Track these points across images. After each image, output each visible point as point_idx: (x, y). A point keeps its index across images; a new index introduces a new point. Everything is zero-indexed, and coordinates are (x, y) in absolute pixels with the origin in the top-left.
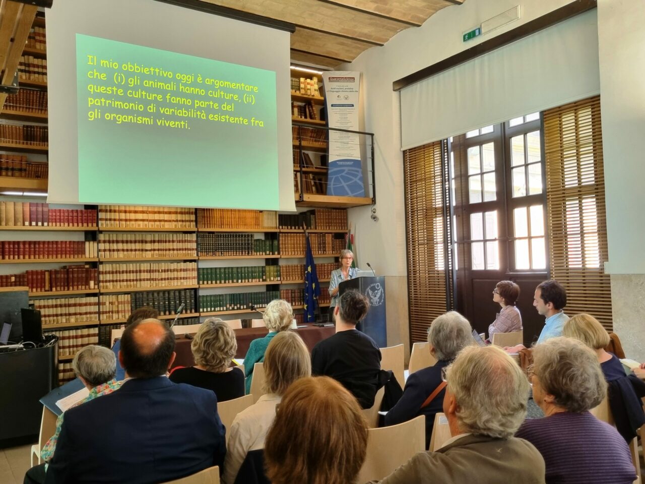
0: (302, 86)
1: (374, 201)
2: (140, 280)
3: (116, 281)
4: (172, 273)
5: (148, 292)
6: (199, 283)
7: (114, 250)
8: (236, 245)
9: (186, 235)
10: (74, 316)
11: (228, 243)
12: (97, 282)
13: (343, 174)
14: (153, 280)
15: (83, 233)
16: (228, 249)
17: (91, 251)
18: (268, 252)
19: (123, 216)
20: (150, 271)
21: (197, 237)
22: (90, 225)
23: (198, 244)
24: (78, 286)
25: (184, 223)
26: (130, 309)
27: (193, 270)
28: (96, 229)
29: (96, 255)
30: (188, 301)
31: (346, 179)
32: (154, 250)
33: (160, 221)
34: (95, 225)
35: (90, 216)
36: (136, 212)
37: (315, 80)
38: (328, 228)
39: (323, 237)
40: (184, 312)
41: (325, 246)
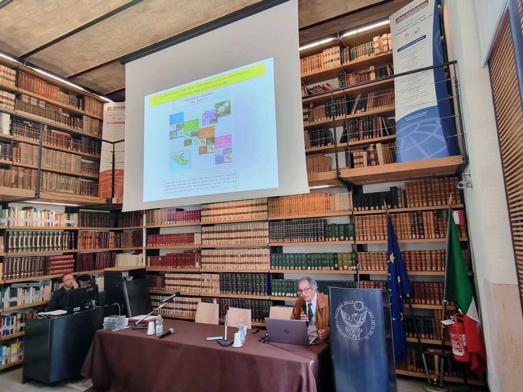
0: (376, 46)
1: (464, 159)
2: (226, 263)
3: (211, 263)
4: (249, 258)
5: (232, 274)
6: (271, 268)
8: (305, 231)
9: (259, 224)
10: (188, 288)
11: (297, 230)
13: (415, 131)
14: (234, 263)
16: (297, 236)
17: (198, 240)
18: (342, 238)
20: (232, 256)
21: (269, 225)
22: (196, 221)
23: (269, 232)
24: (190, 265)
25: (258, 214)
26: (219, 286)
27: (266, 255)
29: (200, 243)
32: (237, 238)
33: (240, 213)
34: (199, 220)
35: (197, 215)
36: (224, 208)
38: (425, 204)
39: (418, 216)
40: (258, 293)
41: (423, 228)
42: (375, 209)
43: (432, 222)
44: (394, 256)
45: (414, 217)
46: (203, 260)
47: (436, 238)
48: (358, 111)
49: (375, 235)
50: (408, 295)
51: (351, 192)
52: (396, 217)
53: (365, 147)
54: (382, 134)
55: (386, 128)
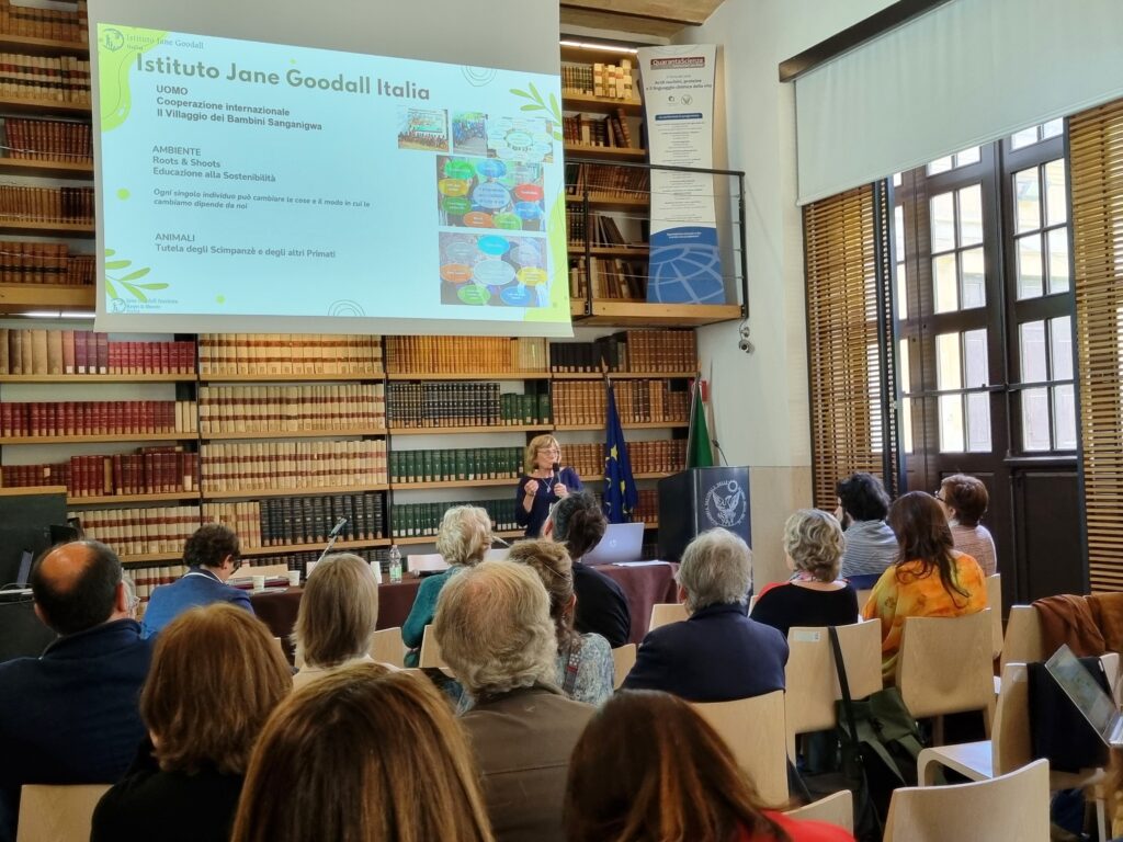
0: (598, 80)
1: (745, 312)
2: (278, 475)
3: (233, 476)
4: (339, 461)
5: (293, 499)
6: (390, 481)
7: (227, 418)
8: (464, 405)
9: (365, 386)
10: (156, 542)
11: (448, 403)
12: (199, 478)
13: (680, 258)
14: (301, 474)
15: (174, 386)
16: (449, 414)
17: (186, 421)
18: (529, 420)
19: (244, 352)
20: (296, 458)
21: (386, 390)
22: (183, 370)
23: (388, 405)
24: (162, 485)
25: (361, 364)
26: (258, 529)
27: (378, 454)
28: (194, 378)
29: (195, 427)
30: (369, 516)
31: (686, 269)
32: (304, 417)
33: (314, 360)
34: (192, 370)
35: (183, 354)
36: (267, 344)
37: (626, 65)
38: (653, 368)
39: (643, 387)
40: (361, 536)
41: (649, 406)
42: (585, 371)
43: (660, 397)
44: (617, 449)
45: (638, 388)
46: (205, 469)
47: (664, 421)
54: (597, 240)
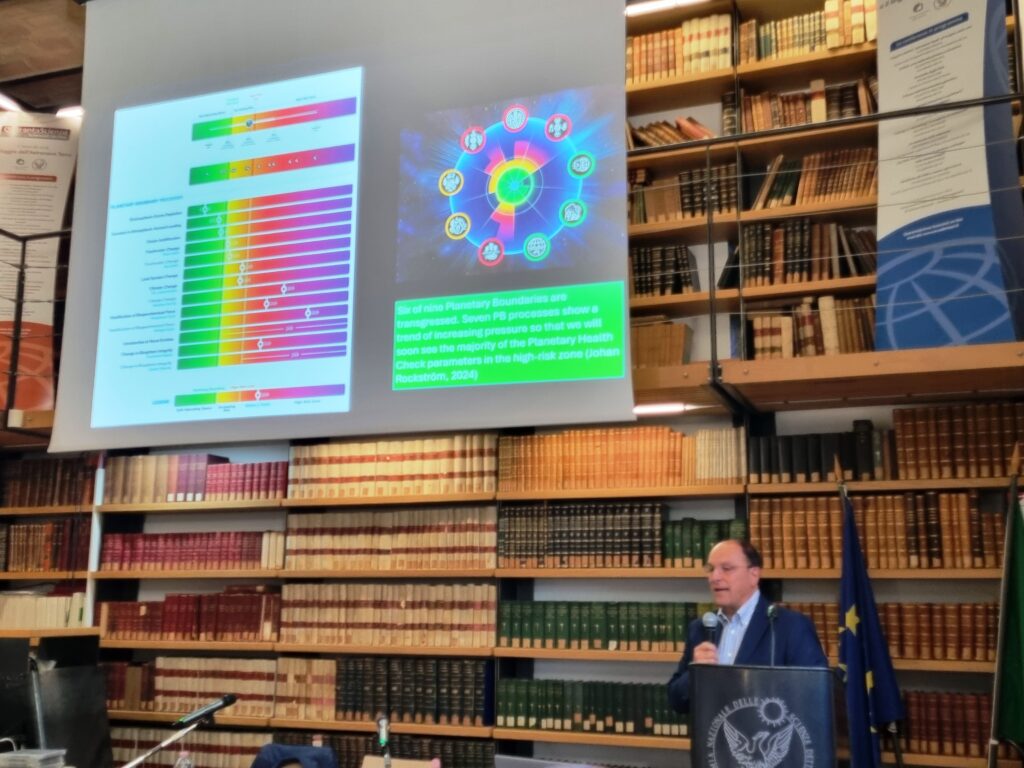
2: (359, 626)
3: (312, 625)
4: (432, 611)
5: (377, 657)
6: (498, 643)
7: (314, 552)
11: (582, 532)
13: (927, 270)
14: (386, 626)
16: (582, 549)
17: (273, 555)
20: (379, 604)
21: (500, 515)
22: (271, 494)
23: (500, 536)
24: (242, 631)
25: (468, 480)
26: (333, 696)
27: (484, 605)
28: (283, 503)
29: (280, 562)
31: (939, 287)
32: (398, 551)
33: (412, 477)
34: (279, 493)
35: (274, 476)
36: (362, 459)
38: (947, 471)
39: (926, 505)
40: (455, 719)
41: (940, 539)
42: (808, 479)
43: (964, 524)
44: (858, 613)
45: (915, 508)
46: (286, 615)
47: (973, 566)
48: (774, 203)
49: (807, 555)
50: (893, 728)
51: (742, 431)
52: (865, 506)
53: (785, 304)
54: (836, 269)
55: (849, 256)
